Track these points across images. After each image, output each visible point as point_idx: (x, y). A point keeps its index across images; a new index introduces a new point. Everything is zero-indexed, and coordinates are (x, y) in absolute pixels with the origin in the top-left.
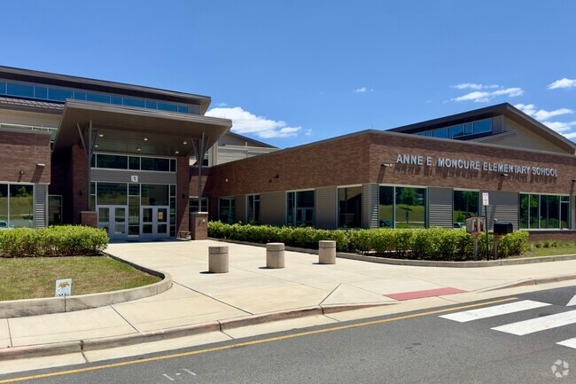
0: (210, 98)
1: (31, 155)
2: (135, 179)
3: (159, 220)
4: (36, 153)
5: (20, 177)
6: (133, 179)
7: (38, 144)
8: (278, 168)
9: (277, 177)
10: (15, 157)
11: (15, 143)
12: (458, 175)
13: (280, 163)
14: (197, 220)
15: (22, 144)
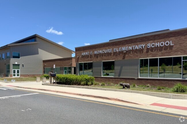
12: (102, 56)
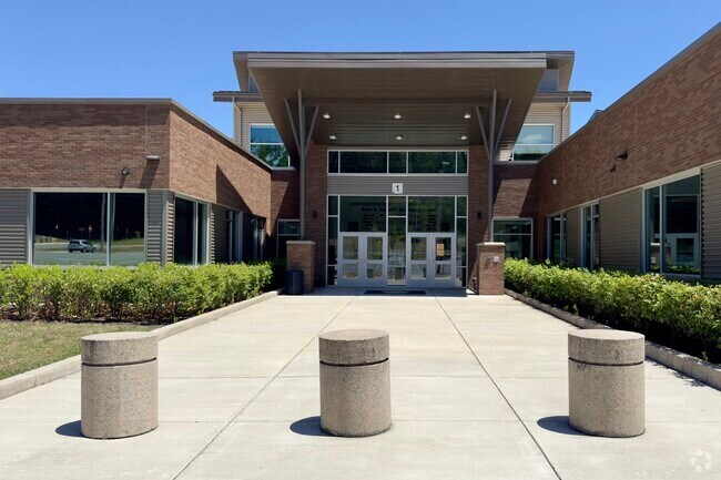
0: (572, 53)
1: (139, 141)
2: (397, 189)
3: (438, 258)
4: (146, 137)
5: (123, 180)
6: (394, 190)
7: (151, 123)
8: (626, 135)
9: (624, 156)
10: (116, 146)
11: (117, 123)
13: (629, 122)
14: (483, 257)
15: (128, 124)
